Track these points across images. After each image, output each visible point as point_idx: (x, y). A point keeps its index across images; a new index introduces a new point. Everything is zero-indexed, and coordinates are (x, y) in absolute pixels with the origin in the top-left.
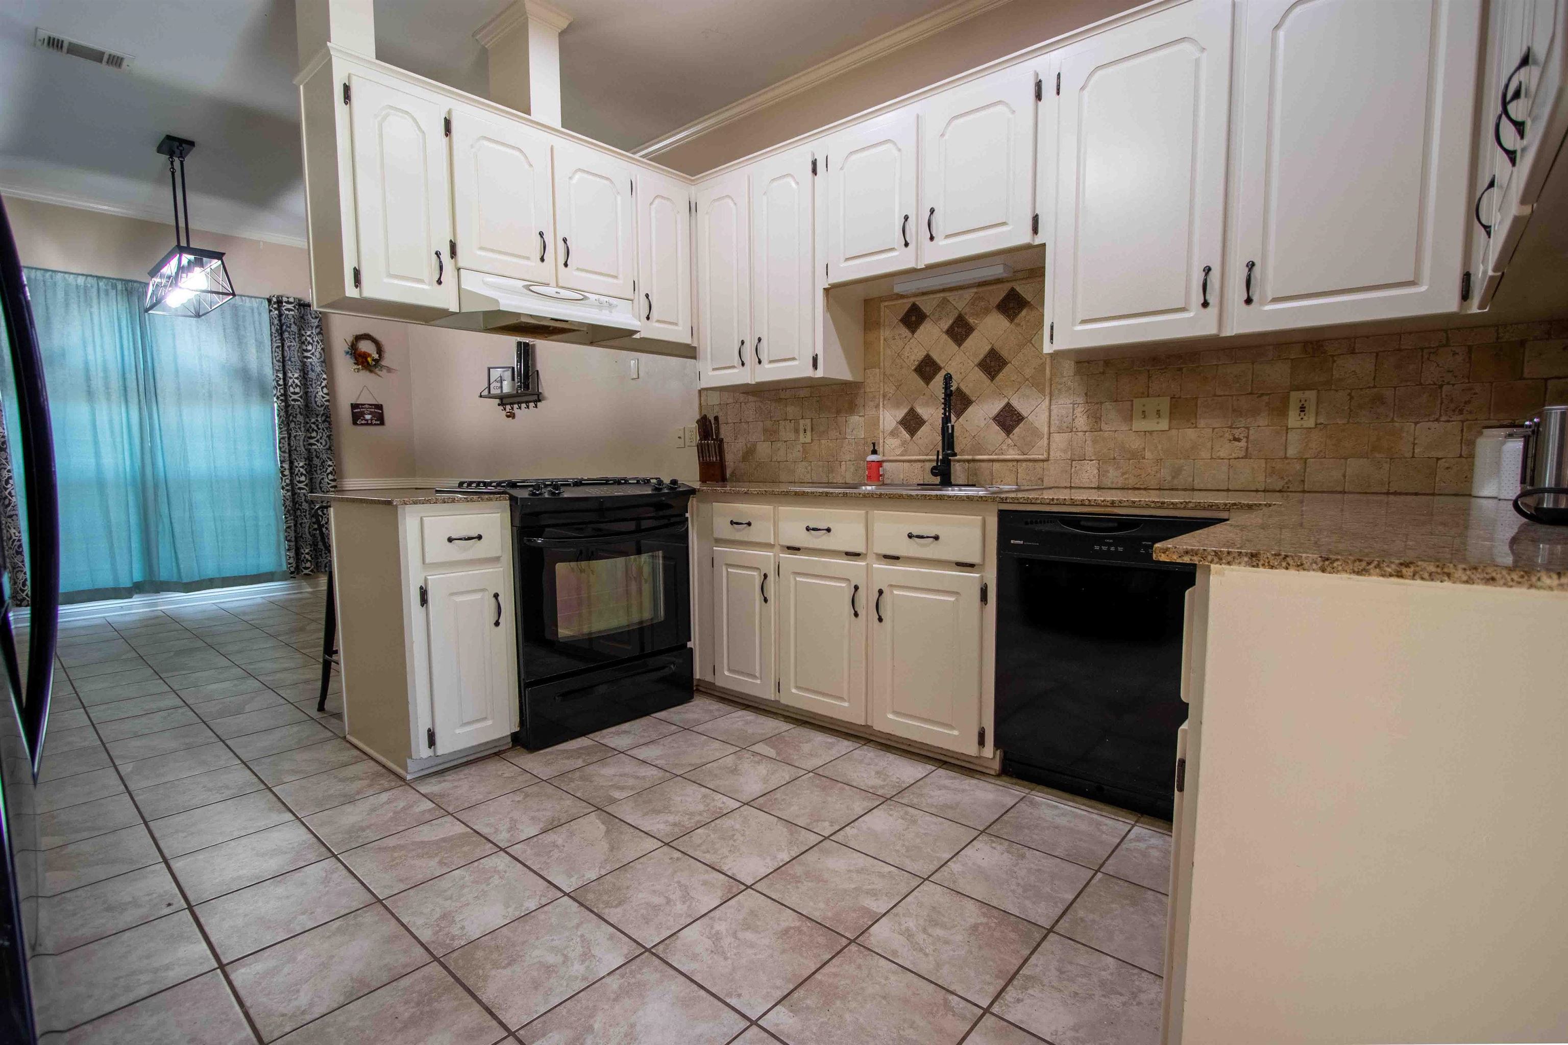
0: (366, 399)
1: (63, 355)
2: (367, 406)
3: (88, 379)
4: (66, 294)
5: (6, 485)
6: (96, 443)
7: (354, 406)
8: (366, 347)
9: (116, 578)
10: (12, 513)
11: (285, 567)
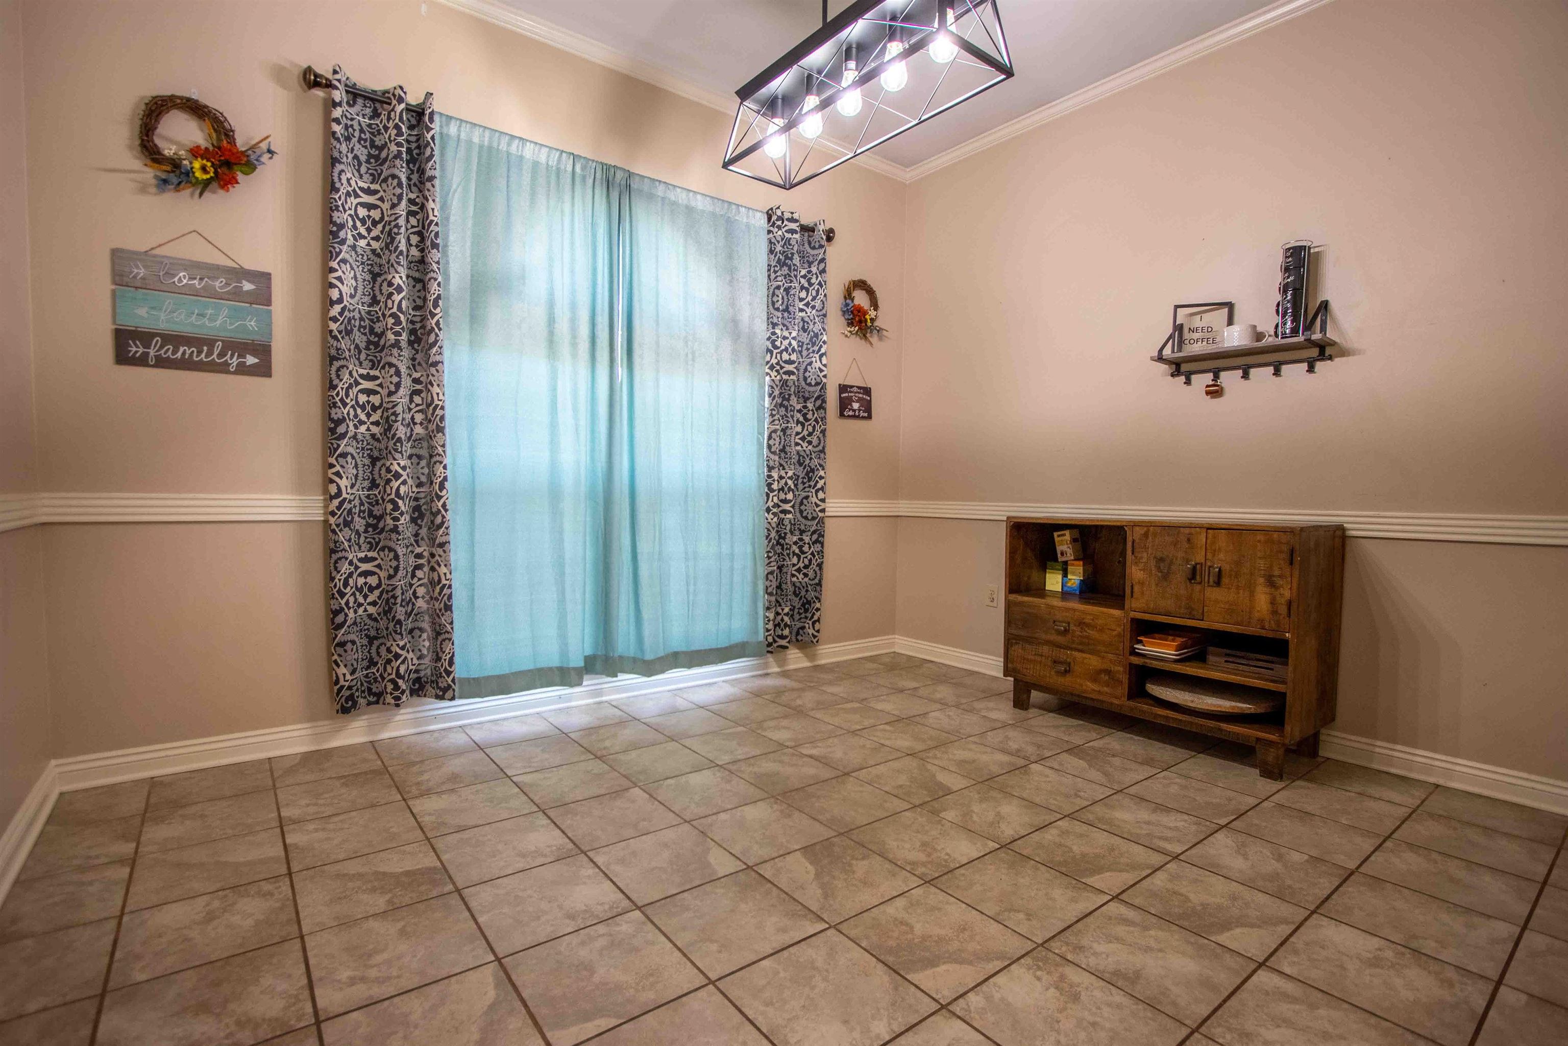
0: (854, 380)
1: (523, 278)
2: (855, 389)
3: (551, 321)
4: (534, 178)
5: (441, 490)
6: (554, 426)
7: (843, 388)
8: (861, 299)
9: (564, 652)
10: (443, 539)
11: (761, 637)
